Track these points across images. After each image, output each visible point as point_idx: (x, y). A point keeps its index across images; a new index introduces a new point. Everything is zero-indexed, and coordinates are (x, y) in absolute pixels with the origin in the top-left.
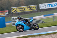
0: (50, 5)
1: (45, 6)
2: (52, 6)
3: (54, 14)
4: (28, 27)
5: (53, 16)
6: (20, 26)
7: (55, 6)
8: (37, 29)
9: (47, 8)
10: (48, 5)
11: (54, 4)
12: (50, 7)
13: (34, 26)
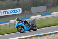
0: (6, 12)
1: (1, 13)
2: (8, 13)
3: (10, 21)
4: (28, 28)
5: (9, 23)
6: (20, 27)
7: (11, 13)
8: (36, 30)
9: (3, 15)
10: (4, 12)
11: (10, 11)
12: (6, 14)
13: (33, 27)
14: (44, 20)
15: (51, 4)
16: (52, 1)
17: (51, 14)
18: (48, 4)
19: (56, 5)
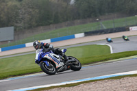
14: (9, 60)
15: (24, 23)
16: (27, 17)
17: (24, 46)
18: (17, 23)
19: (38, 26)
